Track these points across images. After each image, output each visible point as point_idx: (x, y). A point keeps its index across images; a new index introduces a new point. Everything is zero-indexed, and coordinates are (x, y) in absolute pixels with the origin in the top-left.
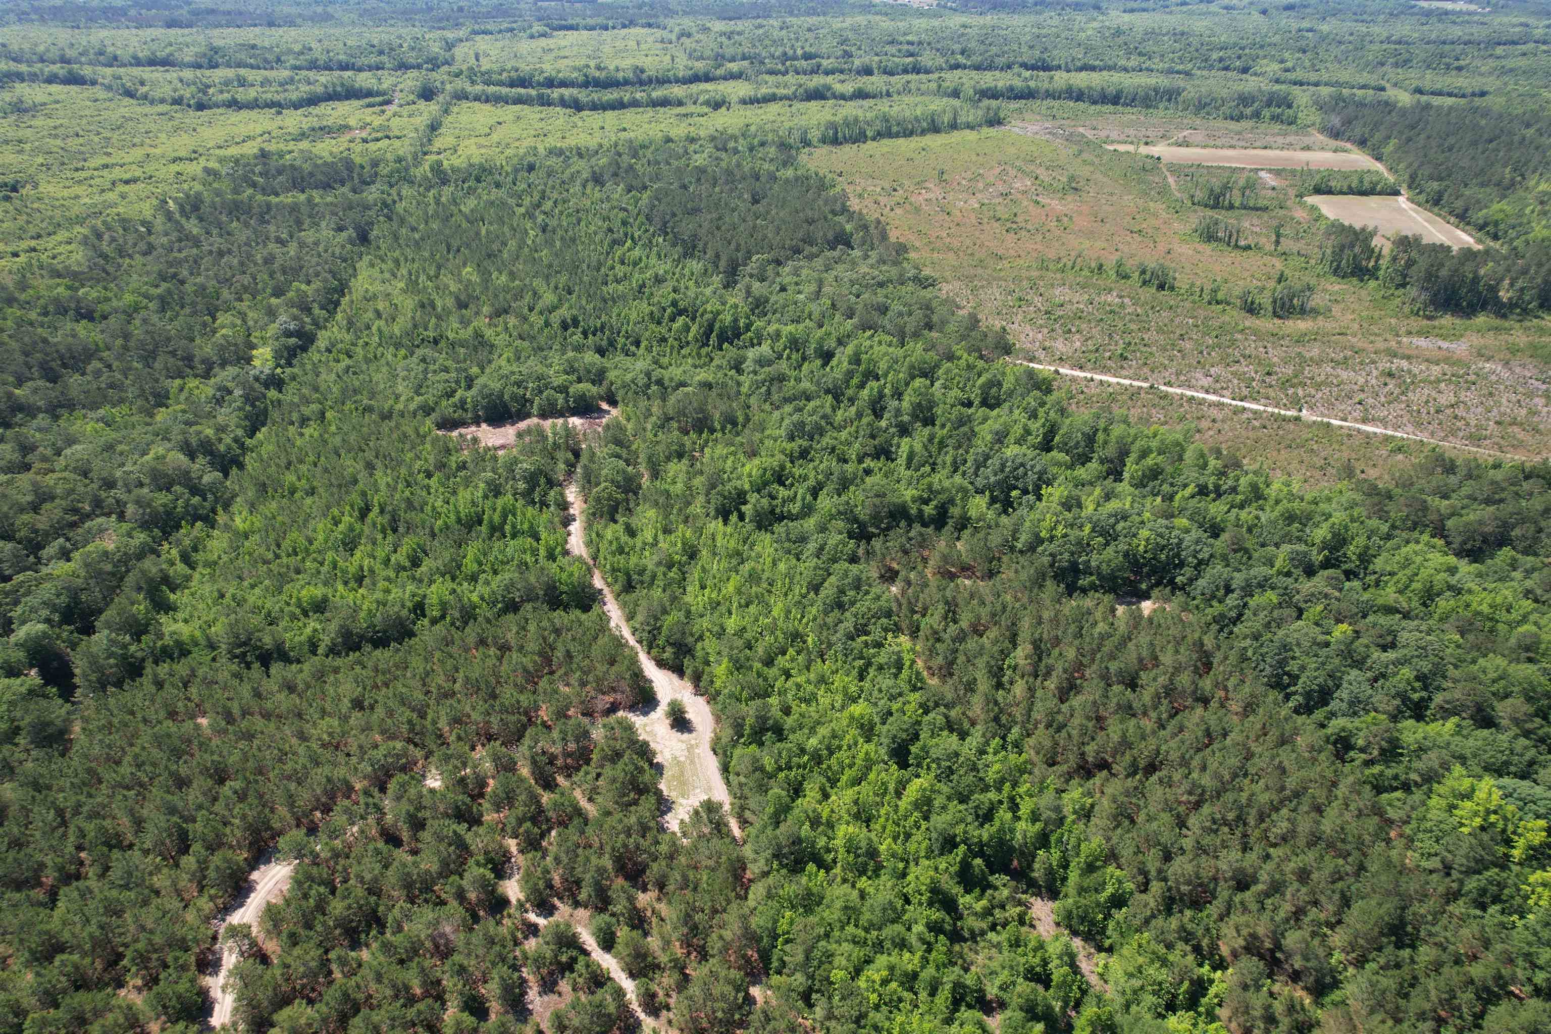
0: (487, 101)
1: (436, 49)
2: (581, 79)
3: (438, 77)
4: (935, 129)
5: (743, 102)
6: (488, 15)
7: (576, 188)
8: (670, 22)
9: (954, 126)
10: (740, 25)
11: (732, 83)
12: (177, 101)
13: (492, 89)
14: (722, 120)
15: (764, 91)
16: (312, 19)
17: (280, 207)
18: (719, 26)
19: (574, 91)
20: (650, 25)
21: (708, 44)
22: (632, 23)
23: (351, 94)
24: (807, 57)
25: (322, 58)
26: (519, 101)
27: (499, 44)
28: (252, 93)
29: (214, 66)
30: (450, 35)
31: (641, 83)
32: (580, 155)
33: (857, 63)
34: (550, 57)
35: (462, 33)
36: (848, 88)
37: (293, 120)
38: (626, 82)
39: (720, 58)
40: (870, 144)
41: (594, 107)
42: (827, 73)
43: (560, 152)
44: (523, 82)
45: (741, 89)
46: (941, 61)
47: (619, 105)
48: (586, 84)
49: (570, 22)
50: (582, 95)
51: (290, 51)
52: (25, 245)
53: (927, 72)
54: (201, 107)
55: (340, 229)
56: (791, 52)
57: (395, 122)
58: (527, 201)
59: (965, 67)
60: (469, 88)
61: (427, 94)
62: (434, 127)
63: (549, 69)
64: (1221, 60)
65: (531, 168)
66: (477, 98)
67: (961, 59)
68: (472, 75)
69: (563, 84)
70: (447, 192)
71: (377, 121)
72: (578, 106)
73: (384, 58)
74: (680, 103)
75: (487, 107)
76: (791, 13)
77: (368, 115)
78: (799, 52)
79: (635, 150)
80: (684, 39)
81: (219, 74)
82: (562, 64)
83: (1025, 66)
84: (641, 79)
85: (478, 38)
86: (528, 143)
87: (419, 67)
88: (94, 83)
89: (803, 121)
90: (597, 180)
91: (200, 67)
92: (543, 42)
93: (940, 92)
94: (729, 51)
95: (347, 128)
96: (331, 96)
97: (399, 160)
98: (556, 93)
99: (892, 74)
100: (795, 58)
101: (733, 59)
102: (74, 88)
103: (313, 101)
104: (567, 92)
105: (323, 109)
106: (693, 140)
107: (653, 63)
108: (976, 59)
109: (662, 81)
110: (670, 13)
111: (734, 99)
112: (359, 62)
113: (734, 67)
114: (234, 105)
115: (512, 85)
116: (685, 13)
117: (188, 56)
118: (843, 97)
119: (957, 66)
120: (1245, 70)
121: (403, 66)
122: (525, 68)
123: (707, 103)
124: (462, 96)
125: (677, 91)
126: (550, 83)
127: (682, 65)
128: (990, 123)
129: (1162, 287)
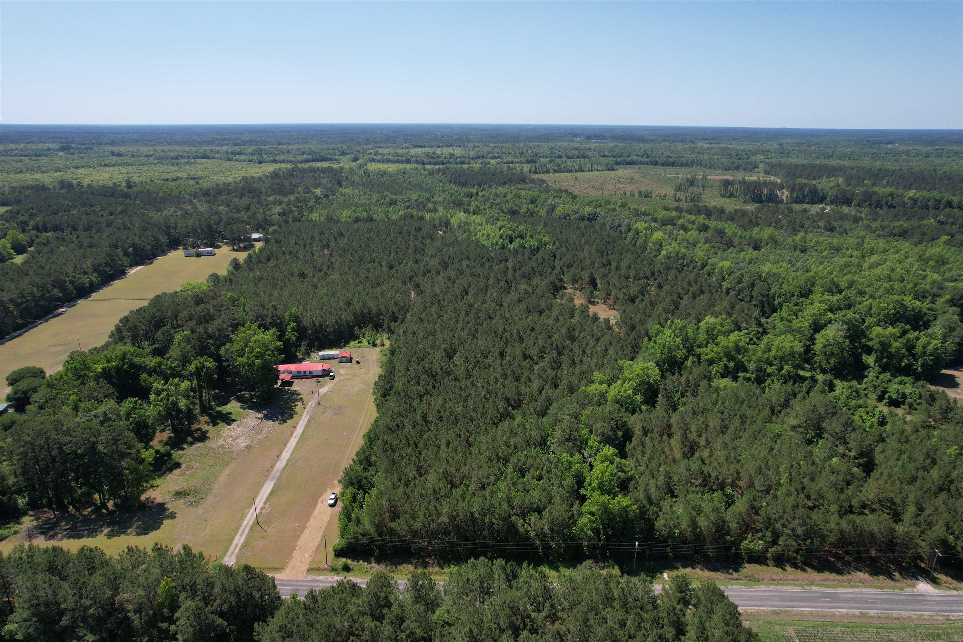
2: (426, 156)
3: (361, 155)
4: (581, 170)
8: (470, 145)
9: (592, 170)
10: (503, 144)
12: (251, 162)
13: (386, 158)
15: (508, 160)
16: (297, 143)
18: (493, 145)
19: (422, 159)
20: (460, 146)
21: (487, 149)
22: (452, 146)
23: (324, 160)
25: (308, 152)
26: (397, 163)
27: (387, 150)
30: (364, 147)
32: (425, 170)
33: (555, 155)
37: (300, 166)
38: (446, 158)
39: (491, 153)
40: (551, 174)
41: (431, 164)
42: (540, 157)
43: (416, 169)
44: (399, 156)
45: (498, 161)
46: (596, 154)
47: (442, 163)
48: (427, 158)
49: (422, 145)
50: (425, 160)
51: (293, 149)
53: (587, 158)
54: (260, 163)
55: (331, 181)
56: (525, 152)
59: (608, 156)
61: (356, 160)
63: (411, 154)
64: (737, 155)
66: (379, 162)
67: (607, 153)
68: (376, 154)
69: (417, 157)
72: (424, 164)
73: (336, 151)
74: (470, 163)
75: (383, 164)
77: (331, 165)
79: (447, 168)
80: (476, 149)
83: (638, 156)
84: (452, 157)
87: (352, 153)
88: (212, 158)
91: (253, 154)
92: (408, 150)
94: (496, 151)
96: (314, 161)
97: (351, 170)
98: (414, 159)
99: (571, 158)
101: (498, 153)
102: (206, 160)
103: (307, 162)
104: (419, 159)
105: (311, 163)
107: (459, 155)
108: (614, 153)
111: (494, 162)
112: (324, 153)
113: (496, 155)
114: (274, 162)
115: (394, 156)
117: (249, 151)
119: (604, 156)
121: (344, 154)
122: (400, 153)
123: (481, 163)
124: (372, 161)
125: (469, 160)
126: (411, 157)
127: (473, 154)
128: (609, 170)
129: (646, 197)
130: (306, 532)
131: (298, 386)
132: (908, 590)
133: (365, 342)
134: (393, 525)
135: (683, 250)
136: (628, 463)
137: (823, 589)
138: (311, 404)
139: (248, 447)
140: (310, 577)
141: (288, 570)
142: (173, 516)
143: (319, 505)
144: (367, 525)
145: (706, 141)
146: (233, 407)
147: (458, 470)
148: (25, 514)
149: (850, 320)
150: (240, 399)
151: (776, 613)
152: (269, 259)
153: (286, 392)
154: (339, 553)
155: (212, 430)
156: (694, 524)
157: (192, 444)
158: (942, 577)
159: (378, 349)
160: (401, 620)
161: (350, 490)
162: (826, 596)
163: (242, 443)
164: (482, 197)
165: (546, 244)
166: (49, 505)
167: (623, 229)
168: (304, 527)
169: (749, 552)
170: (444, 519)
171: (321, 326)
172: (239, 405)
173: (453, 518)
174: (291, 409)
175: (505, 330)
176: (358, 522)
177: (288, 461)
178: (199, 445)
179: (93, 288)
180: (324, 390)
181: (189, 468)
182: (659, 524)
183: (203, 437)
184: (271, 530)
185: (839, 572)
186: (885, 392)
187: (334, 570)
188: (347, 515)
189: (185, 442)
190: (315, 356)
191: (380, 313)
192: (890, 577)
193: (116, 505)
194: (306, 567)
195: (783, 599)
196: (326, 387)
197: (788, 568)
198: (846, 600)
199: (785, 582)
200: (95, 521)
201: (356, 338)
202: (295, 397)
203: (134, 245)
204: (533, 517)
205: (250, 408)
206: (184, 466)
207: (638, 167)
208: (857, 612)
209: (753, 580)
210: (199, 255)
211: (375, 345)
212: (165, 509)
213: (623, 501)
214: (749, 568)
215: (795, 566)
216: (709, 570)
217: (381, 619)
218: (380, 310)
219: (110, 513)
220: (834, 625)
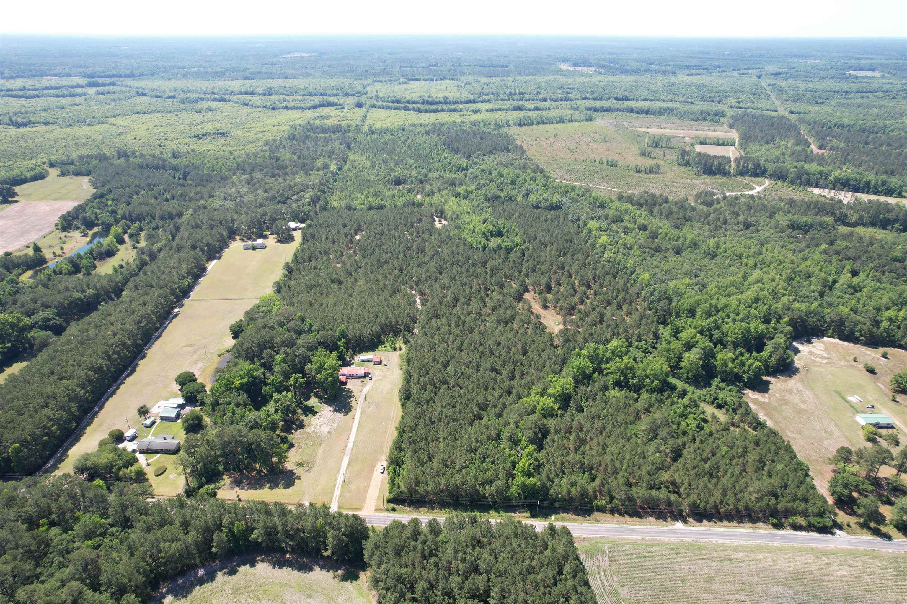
0: (383, 108)
1: (359, 88)
2: (422, 101)
3: (363, 98)
4: (562, 121)
5: (487, 111)
6: (379, 74)
7: (420, 136)
8: (463, 78)
9: (571, 121)
10: (493, 80)
11: (484, 104)
12: (265, 107)
13: (386, 104)
14: (477, 117)
15: (497, 106)
16: (302, 75)
17: (321, 138)
18: (485, 80)
19: (419, 105)
20: (453, 79)
21: (478, 88)
22: (445, 78)
23: (330, 105)
24: (520, 93)
25: (314, 92)
26: (396, 108)
27: (386, 87)
28: (292, 104)
29: (270, 94)
30: (365, 82)
31: (446, 103)
32: (421, 126)
33: (541, 96)
34: (408, 92)
35: (369, 81)
36: (532, 107)
37: (310, 114)
38: (440, 103)
39: (482, 94)
40: (534, 126)
41: (426, 111)
42: (526, 100)
43: (414, 125)
44: (397, 102)
45: (488, 106)
46: (579, 96)
47: (437, 111)
48: (423, 103)
49: (417, 77)
50: (422, 107)
51: (300, 89)
52: (241, 147)
53: (571, 100)
54: (274, 109)
55: (341, 144)
56: (513, 92)
57: (348, 115)
58: (402, 139)
59: (589, 99)
60: (376, 103)
61: (359, 105)
62: (365, 116)
63: (408, 97)
64: (710, 97)
65: (403, 130)
66: (379, 107)
67: (588, 96)
68: (377, 98)
69: (414, 103)
70: (374, 136)
71: (342, 115)
72: (420, 111)
73: (339, 92)
74: (461, 111)
75: (384, 110)
76: (520, 74)
77: (337, 112)
78: (517, 92)
79: (441, 125)
80: (467, 86)
81: (274, 98)
82: (413, 95)
83: (616, 99)
84: (446, 101)
85: (376, 84)
86: (402, 123)
87: (354, 95)
88: (229, 101)
89: (509, 118)
90: (427, 133)
91: (265, 95)
92: (404, 86)
93: (571, 108)
94: (486, 91)
95: (331, 117)
96: (322, 105)
97: (357, 126)
98: (411, 106)
99: (555, 101)
100: (515, 94)
101: (487, 94)
102: (224, 103)
103: (315, 107)
104: (416, 106)
105: (319, 110)
106: (463, 122)
107: (452, 96)
108: (595, 95)
109: (455, 103)
110: (463, 73)
111: (484, 110)
112: (329, 93)
113: (486, 97)
114: (286, 108)
115: (393, 102)
116: (470, 74)
117: (260, 90)
118: (530, 110)
119: (585, 98)
120: (719, 102)
121: (347, 95)
122: (398, 97)
123: (472, 111)
124: (373, 106)
125: (461, 106)
126: (408, 102)
127: (465, 96)
128: (587, 120)
129: (612, 166)
130: (371, 488)
131: (351, 385)
132: (670, 527)
133: (389, 347)
134: (416, 488)
135: (620, 257)
136: (542, 455)
137: (629, 526)
138: (361, 400)
139: (329, 432)
140: (376, 514)
141: (365, 509)
142: (299, 478)
143: (375, 473)
144: (403, 488)
145: (687, 71)
146: (313, 401)
147: (449, 457)
148: (223, 474)
149: (706, 347)
150: (317, 395)
151: (601, 538)
152: (310, 260)
153: (344, 390)
154: (389, 501)
155: (306, 420)
156: (569, 492)
157: (296, 430)
158: (690, 520)
159: (398, 352)
160: (425, 542)
161: (393, 466)
162: (629, 530)
163: (325, 429)
164: (472, 173)
165: (517, 245)
166: (234, 470)
167: (581, 223)
168: (368, 486)
169: (598, 507)
170: (442, 486)
171: (360, 337)
172: (317, 400)
173: (447, 486)
174: (349, 404)
175: (481, 344)
176: (399, 486)
177: (354, 442)
178: (300, 431)
179: (191, 287)
180: (367, 388)
181: (300, 447)
182: (552, 491)
183: (301, 426)
184: (353, 487)
185: (641, 517)
186: (716, 398)
187: (387, 510)
188: (392, 482)
189: (292, 429)
190: (358, 358)
191: (397, 323)
192: (665, 520)
193: (268, 471)
194: (373, 508)
195: (607, 531)
196: (369, 386)
197: (616, 515)
198: (638, 532)
199: (612, 522)
200: (260, 480)
201: (382, 343)
202: (349, 395)
203: (208, 245)
204: (487, 487)
205: (325, 403)
206: (296, 445)
207: (615, 113)
208: (640, 538)
209: (597, 521)
210: (254, 248)
211: (395, 349)
212: (294, 474)
213: (532, 481)
214: (596, 515)
215: (620, 514)
216: (576, 515)
217: (416, 540)
218: (397, 322)
219: (266, 475)
220: (627, 544)
